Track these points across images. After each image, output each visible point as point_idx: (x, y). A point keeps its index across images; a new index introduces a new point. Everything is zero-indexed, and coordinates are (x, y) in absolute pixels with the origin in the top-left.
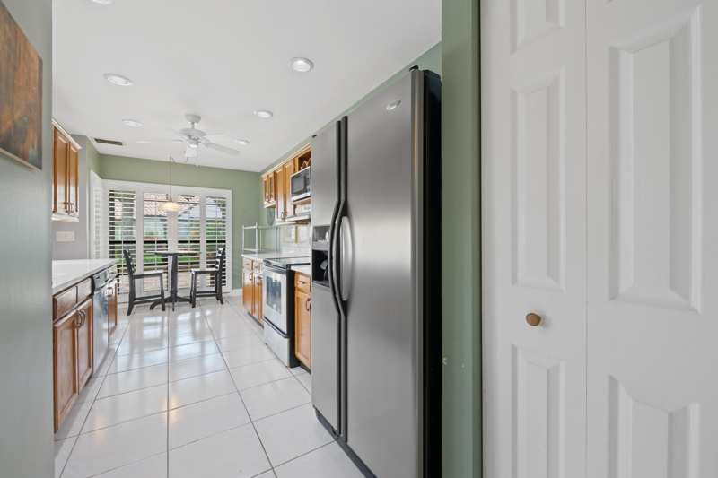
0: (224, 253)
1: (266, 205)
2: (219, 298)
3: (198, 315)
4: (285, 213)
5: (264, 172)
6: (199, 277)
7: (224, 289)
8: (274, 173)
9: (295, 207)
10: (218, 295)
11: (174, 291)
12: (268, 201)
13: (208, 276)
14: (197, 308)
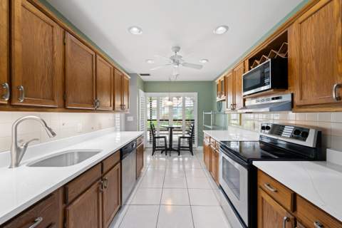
0: (193, 126)
1: (218, 99)
2: (191, 151)
3: (181, 159)
4: (234, 105)
5: (216, 79)
6: (182, 139)
7: (194, 146)
8: (225, 77)
9: (244, 100)
10: (191, 149)
11: (171, 145)
12: (220, 97)
13: (186, 139)
14: (181, 156)
